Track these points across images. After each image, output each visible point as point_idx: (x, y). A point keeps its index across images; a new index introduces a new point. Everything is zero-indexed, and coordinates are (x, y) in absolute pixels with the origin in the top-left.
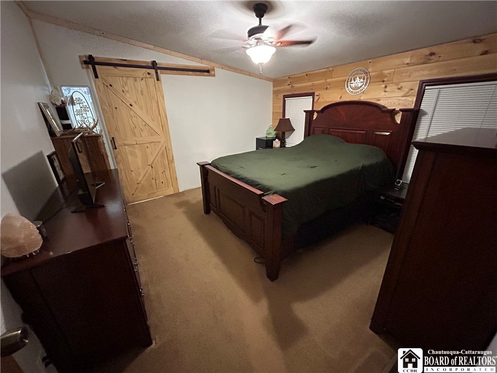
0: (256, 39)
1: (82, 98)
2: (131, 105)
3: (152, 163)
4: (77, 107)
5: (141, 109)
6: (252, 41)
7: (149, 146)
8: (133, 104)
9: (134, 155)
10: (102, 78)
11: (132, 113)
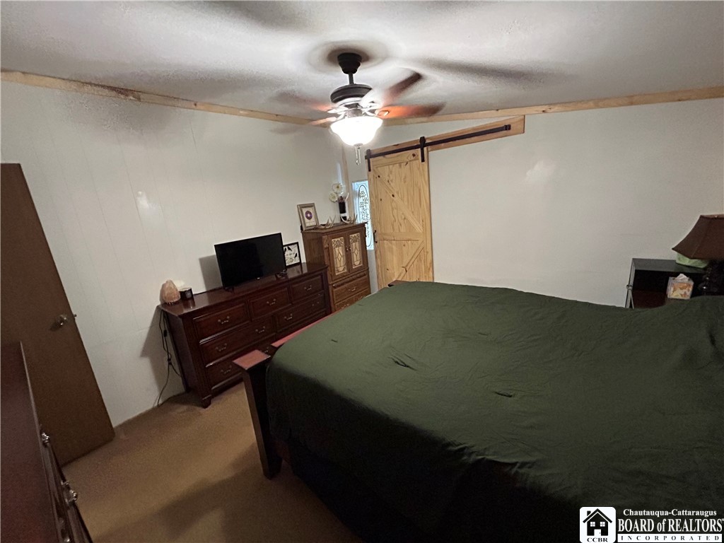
0: (346, 106)
1: (365, 191)
2: (393, 196)
3: (407, 266)
4: (361, 200)
5: (402, 199)
6: (340, 108)
7: (406, 244)
8: (395, 194)
9: (391, 250)
10: (374, 170)
11: (394, 204)
